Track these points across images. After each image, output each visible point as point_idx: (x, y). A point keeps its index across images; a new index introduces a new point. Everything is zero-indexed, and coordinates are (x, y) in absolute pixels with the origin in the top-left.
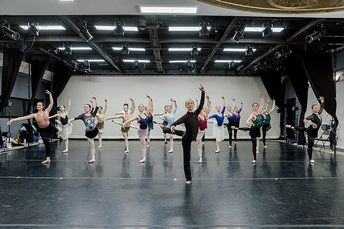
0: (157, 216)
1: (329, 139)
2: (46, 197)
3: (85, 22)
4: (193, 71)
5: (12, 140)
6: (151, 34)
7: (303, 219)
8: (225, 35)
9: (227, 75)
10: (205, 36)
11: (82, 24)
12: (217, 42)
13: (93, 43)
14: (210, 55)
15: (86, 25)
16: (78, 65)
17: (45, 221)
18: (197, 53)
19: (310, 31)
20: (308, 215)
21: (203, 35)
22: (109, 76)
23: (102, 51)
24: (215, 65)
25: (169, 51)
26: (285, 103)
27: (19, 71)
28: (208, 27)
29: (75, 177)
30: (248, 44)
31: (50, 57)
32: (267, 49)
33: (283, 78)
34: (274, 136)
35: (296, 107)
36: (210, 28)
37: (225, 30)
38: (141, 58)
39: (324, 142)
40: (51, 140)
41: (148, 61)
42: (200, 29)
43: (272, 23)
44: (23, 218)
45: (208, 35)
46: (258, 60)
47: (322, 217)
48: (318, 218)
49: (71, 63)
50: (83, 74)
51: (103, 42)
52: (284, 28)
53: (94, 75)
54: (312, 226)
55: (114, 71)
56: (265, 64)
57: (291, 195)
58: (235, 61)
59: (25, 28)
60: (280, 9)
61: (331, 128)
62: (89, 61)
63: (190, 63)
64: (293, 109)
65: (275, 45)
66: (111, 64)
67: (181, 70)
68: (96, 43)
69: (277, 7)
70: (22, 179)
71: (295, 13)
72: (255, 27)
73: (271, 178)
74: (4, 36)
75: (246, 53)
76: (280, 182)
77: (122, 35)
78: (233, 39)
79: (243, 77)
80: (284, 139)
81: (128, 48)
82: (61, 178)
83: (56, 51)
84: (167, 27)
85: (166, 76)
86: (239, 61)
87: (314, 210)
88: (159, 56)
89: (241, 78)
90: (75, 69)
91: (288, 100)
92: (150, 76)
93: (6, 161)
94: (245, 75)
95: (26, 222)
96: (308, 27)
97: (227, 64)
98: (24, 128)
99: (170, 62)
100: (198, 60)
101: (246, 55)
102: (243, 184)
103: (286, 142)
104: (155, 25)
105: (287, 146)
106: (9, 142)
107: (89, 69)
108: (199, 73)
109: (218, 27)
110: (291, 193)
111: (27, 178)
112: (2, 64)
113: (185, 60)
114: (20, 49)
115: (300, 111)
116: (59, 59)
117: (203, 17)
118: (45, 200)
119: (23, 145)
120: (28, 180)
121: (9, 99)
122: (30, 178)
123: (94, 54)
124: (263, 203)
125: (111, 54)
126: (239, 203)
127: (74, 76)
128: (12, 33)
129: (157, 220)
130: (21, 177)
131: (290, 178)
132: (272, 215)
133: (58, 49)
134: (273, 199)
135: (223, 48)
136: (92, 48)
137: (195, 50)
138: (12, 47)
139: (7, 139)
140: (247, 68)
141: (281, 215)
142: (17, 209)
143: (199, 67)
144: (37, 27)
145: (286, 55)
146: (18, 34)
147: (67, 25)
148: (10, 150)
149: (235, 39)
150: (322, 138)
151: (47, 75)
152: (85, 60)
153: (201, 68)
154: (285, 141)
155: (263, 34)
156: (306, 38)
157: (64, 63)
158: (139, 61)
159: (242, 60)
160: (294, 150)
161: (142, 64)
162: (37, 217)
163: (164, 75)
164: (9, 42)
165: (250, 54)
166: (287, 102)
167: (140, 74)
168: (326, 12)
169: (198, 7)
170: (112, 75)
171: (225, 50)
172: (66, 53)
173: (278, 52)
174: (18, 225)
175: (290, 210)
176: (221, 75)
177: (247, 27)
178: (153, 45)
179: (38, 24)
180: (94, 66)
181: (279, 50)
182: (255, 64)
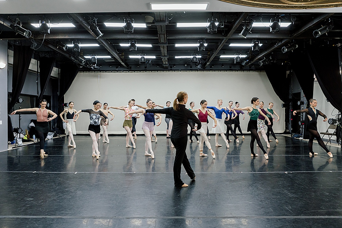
0: (176, 208)
1: (335, 133)
2: (66, 191)
3: (95, 19)
4: (199, 67)
5: (22, 136)
6: (159, 30)
7: (317, 210)
8: (232, 31)
9: (232, 70)
10: (213, 32)
11: (92, 22)
12: (224, 38)
13: (101, 40)
14: (216, 51)
15: (96, 22)
16: (85, 61)
17: (68, 213)
18: (204, 49)
19: (318, 26)
20: (322, 207)
21: (211, 31)
22: (114, 72)
23: (110, 47)
24: (220, 60)
25: (175, 47)
26: (290, 97)
27: (29, 68)
28: (216, 23)
29: (89, 172)
30: (254, 39)
31: (58, 53)
32: (273, 44)
33: (288, 72)
34: (279, 131)
35: (301, 102)
36: (218, 23)
37: (233, 25)
38: (148, 54)
39: (330, 136)
40: (59, 135)
41: (154, 57)
42: (209, 25)
43: (280, 18)
44: (48, 210)
45: (216, 31)
46: (263, 55)
47: (336, 209)
48: (332, 210)
49: (79, 60)
50: (90, 70)
51: (111, 39)
52: (291, 23)
53: (100, 71)
54: (327, 217)
55: (119, 67)
56: (271, 59)
57: (303, 188)
58: (241, 56)
59: (37, 25)
60: (289, 4)
61: (337, 122)
62: (96, 57)
63: (196, 58)
64: (299, 103)
65: (281, 40)
66: (117, 60)
67: (186, 65)
68: (104, 40)
69: (286, 2)
70: (39, 173)
71: (304, 9)
72: (263, 22)
73: (281, 172)
74: (17, 34)
75: (253, 48)
76: (290, 175)
77: (132, 32)
78: (241, 34)
79: (247, 72)
80: (289, 133)
81: (136, 45)
82: (76, 173)
83: (64, 48)
84: (176, 23)
85: (172, 71)
86: (244, 56)
87: (327, 202)
88: (166, 52)
89: (245, 73)
90: (82, 66)
91: (293, 94)
92: (155, 72)
93: (17, 157)
94: (249, 70)
95: (51, 214)
96: (315, 22)
97: (233, 59)
98: (32, 124)
99: (176, 57)
100: (204, 55)
101: (252, 50)
102: (254, 177)
103: (292, 137)
104: (164, 21)
105: (292, 140)
106: (20, 138)
107: (96, 65)
108: (204, 68)
109: (225, 22)
110: (303, 186)
111: (43, 172)
112: (13, 61)
113: (191, 56)
114: (30, 46)
115: (305, 105)
116: (67, 55)
117: (212, 13)
118: (64, 194)
119: (33, 141)
120: (44, 175)
121: (20, 96)
122: (46, 172)
123: (102, 50)
124: (276, 195)
125: (118, 50)
126: (252, 196)
127: (81, 72)
128: (24, 31)
129: (176, 212)
130: (37, 172)
131: (299, 172)
132: (287, 207)
133: (67, 46)
134: (286, 191)
135: (230, 44)
136: (99, 45)
137: (202, 45)
138: (21, 45)
139: (17, 135)
140: (252, 63)
141: (295, 207)
142: (40, 202)
143: (204, 62)
144: (48, 24)
145: (292, 49)
146: (29, 32)
147: (78, 23)
148: (21, 145)
149: (243, 34)
150: (328, 132)
151: (55, 72)
152: (92, 57)
153: (206, 63)
154: (290, 136)
155: (271, 29)
156: (314, 33)
157: (71, 60)
158: (146, 57)
159: (247, 55)
160: (300, 144)
161: (148, 60)
162: (61, 209)
163: (169, 70)
164: (19, 40)
165: (256, 49)
166: (292, 96)
167: (145, 70)
168: (335, 6)
169: (208, 4)
170: (117, 71)
171: (231, 45)
172: (75, 50)
173: (284, 47)
174: (44, 217)
175: (303, 202)
176: (226, 70)
177: (254, 22)
178: (160, 41)
179: (49, 21)
180: (101, 62)
181: (285, 45)
182: (260, 59)
